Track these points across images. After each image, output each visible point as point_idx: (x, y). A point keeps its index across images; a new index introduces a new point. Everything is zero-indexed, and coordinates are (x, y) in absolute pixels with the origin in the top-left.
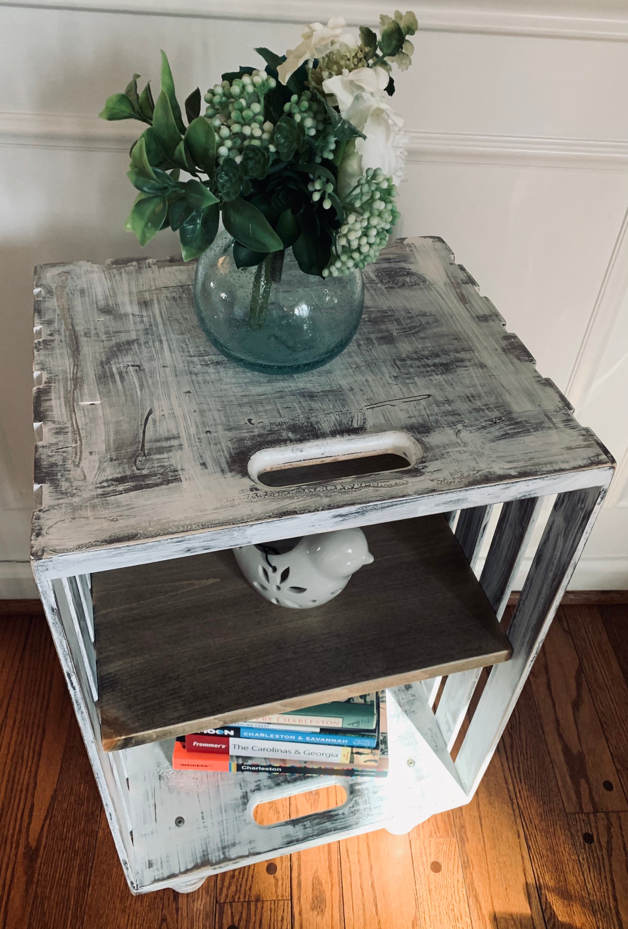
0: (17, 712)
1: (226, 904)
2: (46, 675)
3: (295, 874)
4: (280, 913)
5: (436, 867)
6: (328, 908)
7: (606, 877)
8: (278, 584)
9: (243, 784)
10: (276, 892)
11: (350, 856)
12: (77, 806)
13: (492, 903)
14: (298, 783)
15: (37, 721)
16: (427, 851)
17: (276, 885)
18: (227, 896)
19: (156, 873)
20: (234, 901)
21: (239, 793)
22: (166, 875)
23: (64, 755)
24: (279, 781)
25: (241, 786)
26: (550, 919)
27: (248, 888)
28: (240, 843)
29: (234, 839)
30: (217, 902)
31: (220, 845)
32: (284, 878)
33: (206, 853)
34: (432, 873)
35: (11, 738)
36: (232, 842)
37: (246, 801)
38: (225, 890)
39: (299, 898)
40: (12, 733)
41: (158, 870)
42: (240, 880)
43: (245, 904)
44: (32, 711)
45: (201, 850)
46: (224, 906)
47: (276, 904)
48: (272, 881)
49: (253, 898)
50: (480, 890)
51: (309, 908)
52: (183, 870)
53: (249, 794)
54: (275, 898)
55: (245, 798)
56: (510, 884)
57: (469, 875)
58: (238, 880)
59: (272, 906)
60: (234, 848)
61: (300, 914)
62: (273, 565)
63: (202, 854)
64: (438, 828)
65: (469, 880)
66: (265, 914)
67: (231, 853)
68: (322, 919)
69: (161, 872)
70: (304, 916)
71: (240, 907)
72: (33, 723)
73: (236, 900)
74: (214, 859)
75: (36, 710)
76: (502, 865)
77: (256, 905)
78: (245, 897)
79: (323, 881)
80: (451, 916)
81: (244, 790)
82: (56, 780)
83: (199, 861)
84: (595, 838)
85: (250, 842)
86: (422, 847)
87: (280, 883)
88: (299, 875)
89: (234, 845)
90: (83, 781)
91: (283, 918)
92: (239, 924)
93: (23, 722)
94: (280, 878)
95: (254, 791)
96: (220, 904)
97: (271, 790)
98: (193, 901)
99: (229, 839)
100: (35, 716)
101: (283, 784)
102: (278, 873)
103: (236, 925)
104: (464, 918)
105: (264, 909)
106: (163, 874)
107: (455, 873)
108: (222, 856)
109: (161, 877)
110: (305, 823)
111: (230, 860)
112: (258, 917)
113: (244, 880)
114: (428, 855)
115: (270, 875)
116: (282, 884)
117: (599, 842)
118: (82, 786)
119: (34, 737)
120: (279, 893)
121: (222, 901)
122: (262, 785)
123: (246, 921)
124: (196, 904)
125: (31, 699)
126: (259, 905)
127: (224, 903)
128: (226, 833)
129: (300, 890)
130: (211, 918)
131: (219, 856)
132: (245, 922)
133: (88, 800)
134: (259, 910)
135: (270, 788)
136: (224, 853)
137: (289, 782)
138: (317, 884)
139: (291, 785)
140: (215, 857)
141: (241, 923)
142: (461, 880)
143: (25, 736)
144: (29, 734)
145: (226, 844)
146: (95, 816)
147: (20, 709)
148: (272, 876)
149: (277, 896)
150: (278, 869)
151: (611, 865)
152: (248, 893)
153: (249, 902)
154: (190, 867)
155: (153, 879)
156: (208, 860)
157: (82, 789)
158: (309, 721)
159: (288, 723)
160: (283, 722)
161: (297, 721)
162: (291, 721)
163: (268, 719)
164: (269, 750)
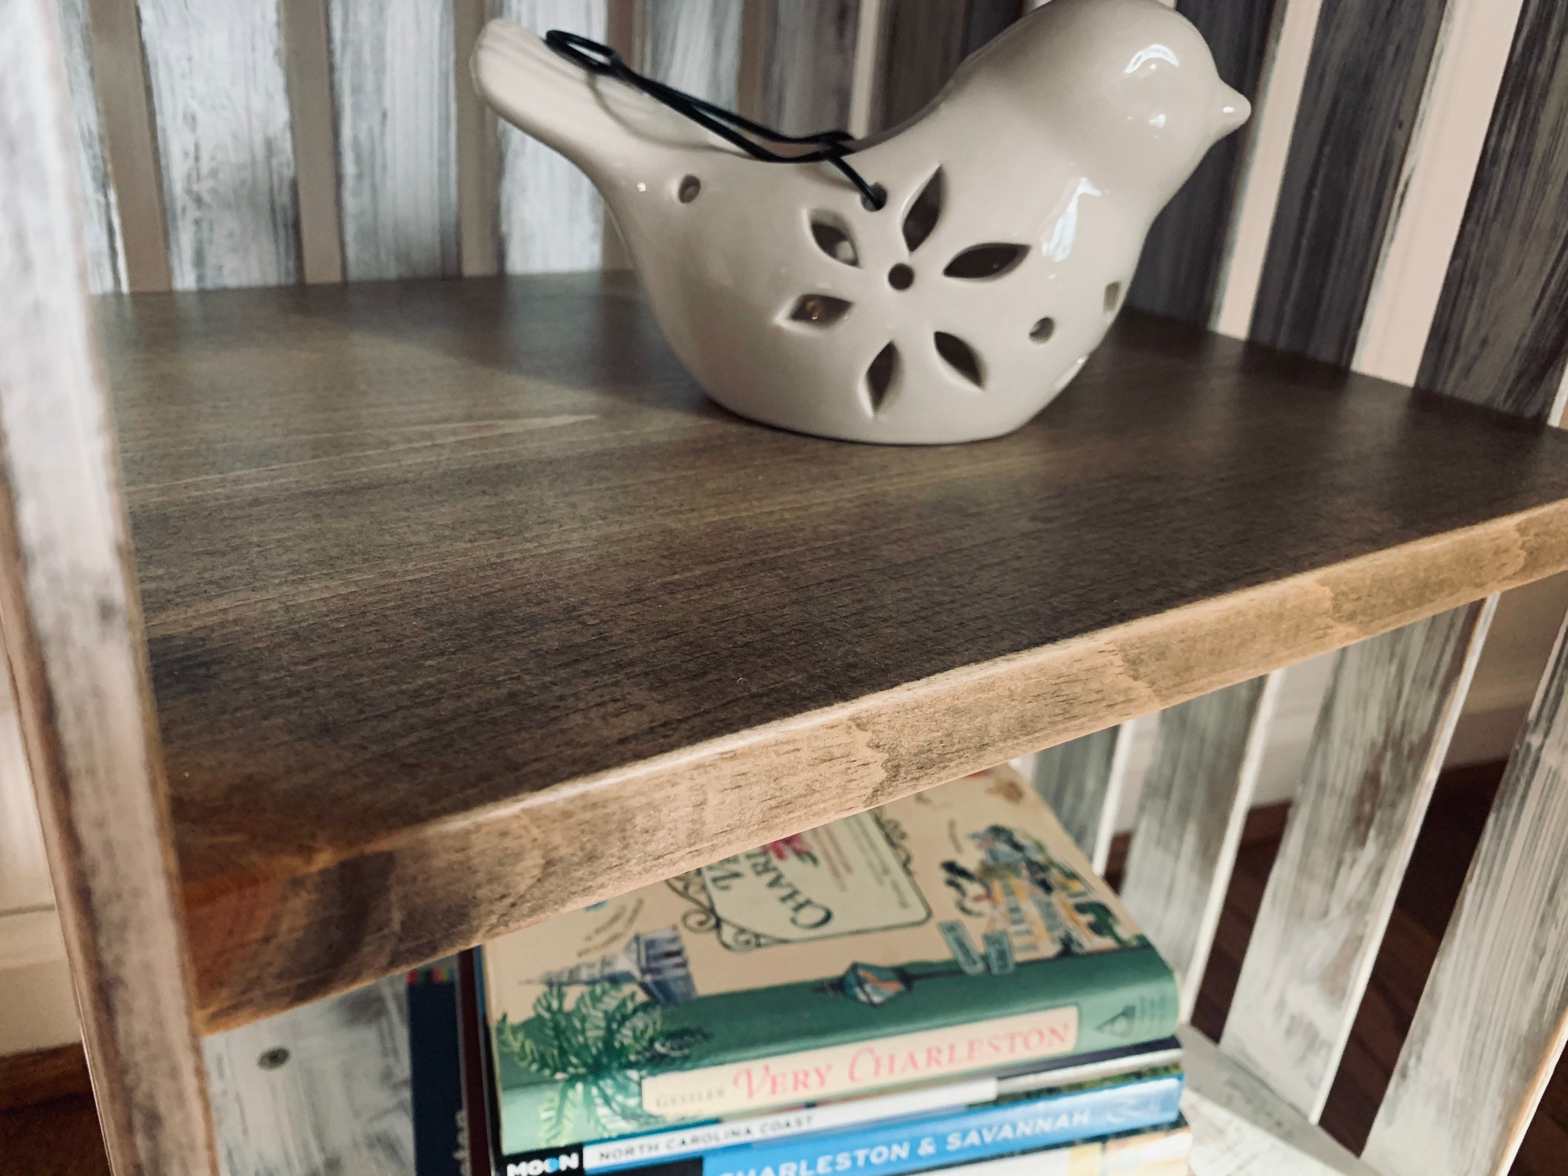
8: (903, 255)
62: (870, 181)
158: (962, 1050)
159: (885, 1079)
160: (867, 1079)
161: (921, 1058)
162: (898, 1064)
163: (813, 1079)
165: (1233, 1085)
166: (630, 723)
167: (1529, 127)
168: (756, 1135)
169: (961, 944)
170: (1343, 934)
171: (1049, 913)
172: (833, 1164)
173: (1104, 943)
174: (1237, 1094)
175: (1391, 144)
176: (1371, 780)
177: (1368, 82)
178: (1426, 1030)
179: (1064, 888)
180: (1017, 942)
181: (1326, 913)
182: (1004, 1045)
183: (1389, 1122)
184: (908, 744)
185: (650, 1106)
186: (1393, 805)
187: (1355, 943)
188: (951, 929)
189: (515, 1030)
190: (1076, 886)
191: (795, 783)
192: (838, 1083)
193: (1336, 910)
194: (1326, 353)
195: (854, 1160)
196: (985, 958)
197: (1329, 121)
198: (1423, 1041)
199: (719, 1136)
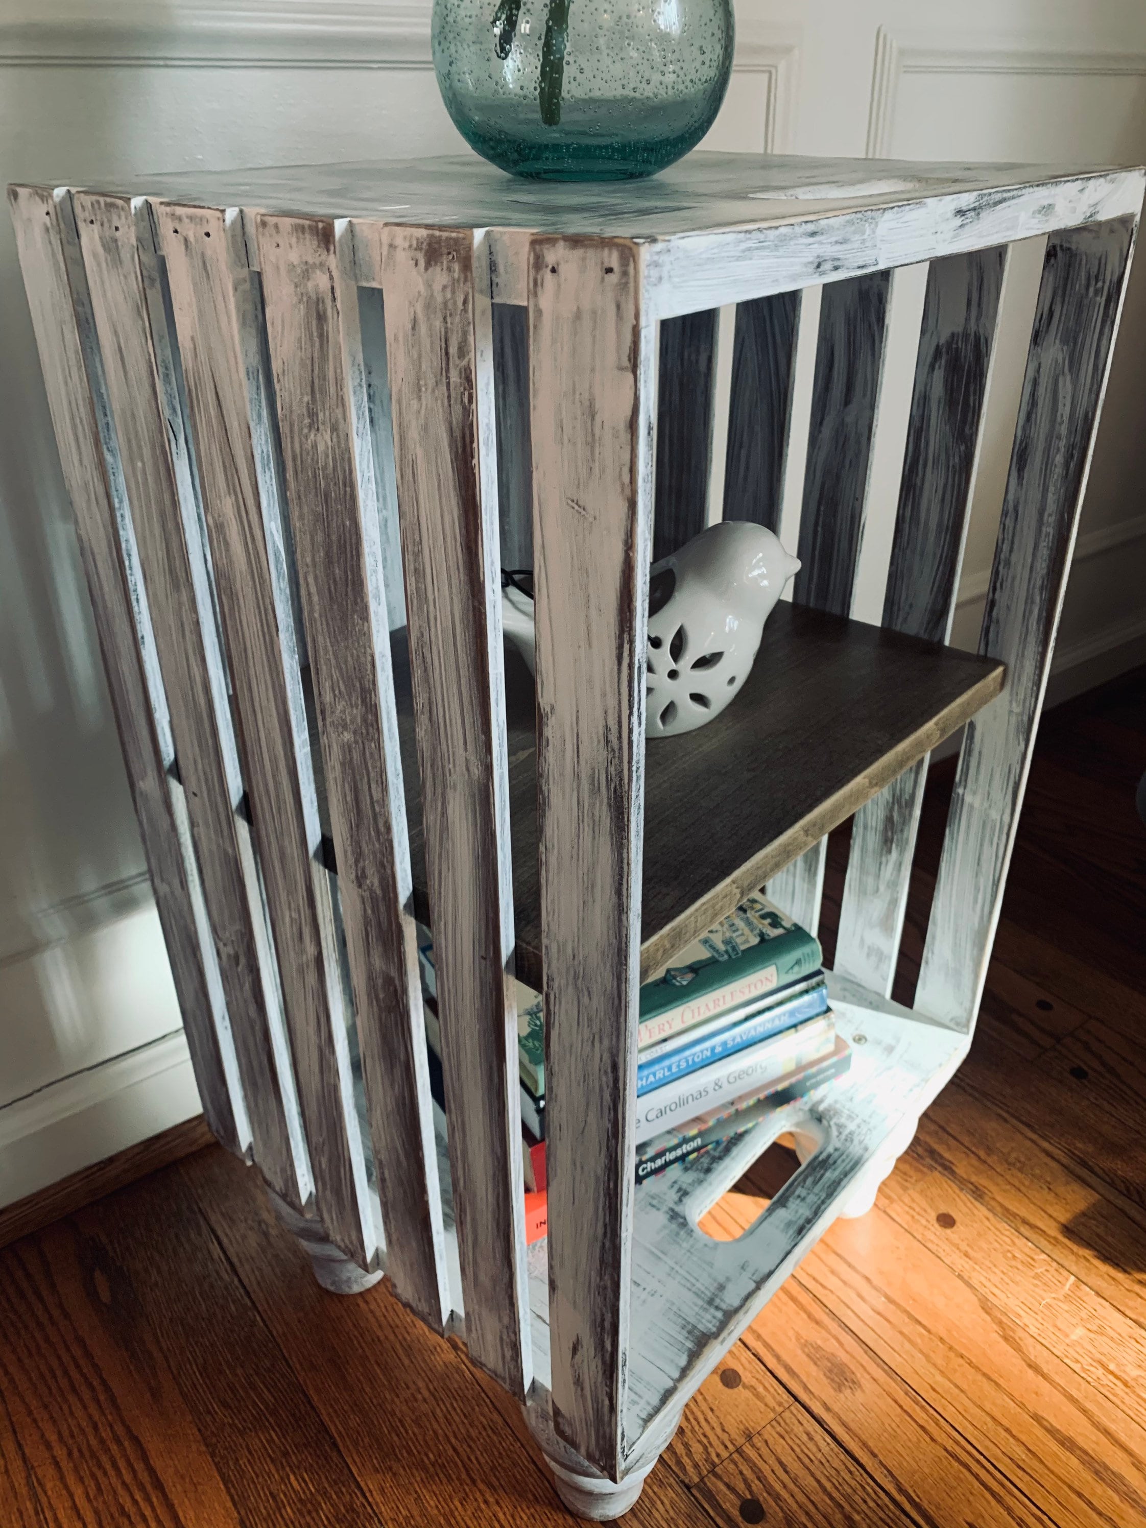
0: (49, 1446)
1: (706, 1480)
2: (68, 1349)
3: (771, 1362)
4: (798, 1430)
5: (946, 1221)
6: (860, 1374)
7: (1137, 1103)
8: (673, 666)
9: (655, 1202)
10: (766, 1405)
12: (308, 1518)
13: (1051, 1216)
14: (735, 1151)
15: (105, 1434)
16: (918, 1209)
17: (758, 1396)
18: (696, 1466)
19: (636, 1409)
20: (714, 1465)
21: (661, 1218)
22: (655, 1400)
23: (213, 1455)
24: (705, 1166)
25: (653, 1206)
26: (1128, 1190)
27: (718, 1430)
28: (728, 1279)
29: (715, 1280)
30: (688, 1488)
31: (700, 1302)
32: (760, 1377)
33: (690, 1327)
34: (948, 1231)
35: (71, 1496)
36: (716, 1285)
37: (681, 1220)
38: (686, 1460)
39: (806, 1388)
40: (67, 1487)
41: (634, 1403)
42: (697, 1428)
43: (736, 1456)
44: (83, 1424)
45: (678, 1329)
46: (705, 1484)
47: (782, 1423)
48: (747, 1394)
49: (740, 1441)
50: (1023, 1212)
51: (832, 1392)
52: (676, 1375)
53: (677, 1209)
54: (772, 1415)
55: (677, 1218)
56: (1048, 1179)
57: (993, 1203)
58: (693, 1430)
59: (779, 1429)
60: (726, 1292)
61: (828, 1409)
63: (685, 1333)
64: (905, 1174)
65: (998, 1209)
66: (779, 1450)
67: (728, 1301)
68: (863, 1391)
69: (642, 1403)
70: (836, 1408)
71: (731, 1467)
72: (102, 1441)
73: (716, 1460)
74: (710, 1326)
75: (90, 1417)
76: (1018, 1165)
77: (753, 1446)
78: (726, 1447)
79: (819, 1342)
80: (1020, 1266)
81: (665, 1208)
82: (229, 1504)
83: (689, 1344)
84: (1085, 1068)
85: (743, 1268)
86: (907, 1209)
87: (761, 1389)
88: (778, 1358)
89: (721, 1288)
90: (288, 1469)
91: (808, 1434)
92: (751, 1492)
93: (76, 1454)
94: (754, 1382)
95: (680, 1200)
96: (697, 1486)
97: (705, 1184)
98: (650, 1514)
99: (706, 1284)
100: (95, 1427)
101: (714, 1165)
102: (746, 1377)
103: (749, 1497)
104: (1036, 1257)
105: (771, 1442)
106: (648, 1403)
107: (976, 1212)
108: (719, 1315)
109: (649, 1409)
110: (797, 1193)
111: (737, 1310)
112: (772, 1461)
113: (703, 1423)
114: (922, 1213)
115: (736, 1390)
116: (765, 1388)
117: (1095, 1071)
118: (292, 1477)
119: (122, 1464)
120: (772, 1403)
121: (696, 1480)
122: (684, 1186)
123: (759, 1478)
124: (657, 1515)
125: (65, 1407)
126: (756, 1440)
127: (702, 1480)
128: (694, 1281)
129: (798, 1377)
130: (699, 1516)
131: (714, 1317)
132: (757, 1482)
133: (325, 1494)
134: (764, 1451)
135: (701, 1182)
136: (717, 1308)
137: (720, 1158)
138: (815, 1354)
139: (727, 1161)
140: (710, 1322)
141: (754, 1488)
142: (990, 1215)
143: (99, 1474)
144: (108, 1467)
145: (709, 1294)
146: (360, 1510)
147: (53, 1438)
148: (740, 1387)
149: (773, 1410)
150: (741, 1371)
151: (1130, 1087)
152: (725, 1437)
153: (739, 1451)
154: (683, 1361)
155: (641, 1422)
156: (704, 1334)
157: (295, 1484)
158: (728, 998)
159: (698, 1019)
160: (690, 1022)
161: (711, 1005)
162: (702, 1011)
163: (667, 1026)
164: (673, 1107)
165: (845, 989)
167: (916, 507)
168: (643, 1060)
169: (712, 947)
170: (888, 898)
171: (748, 923)
172: (678, 1066)
173: (780, 931)
174: (847, 994)
175: (853, 509)
176: (889, 820)
177: (838, 477)
178: (934, 938)
179: (752, 908)
180: (739, 940)
181: (877, 891)
182: (747, 991)
183: (924, 989)
186: (902, 831)
187: (894, 902)
188: (705, 942)
189: (526, 1038)
190: (758, 906)
191: (718, 907)
192: (678, 1026)
193: (882, 888)
194: (836, 610)
195: (687, 1062)
196: (727, 952)
197: (821, 494)
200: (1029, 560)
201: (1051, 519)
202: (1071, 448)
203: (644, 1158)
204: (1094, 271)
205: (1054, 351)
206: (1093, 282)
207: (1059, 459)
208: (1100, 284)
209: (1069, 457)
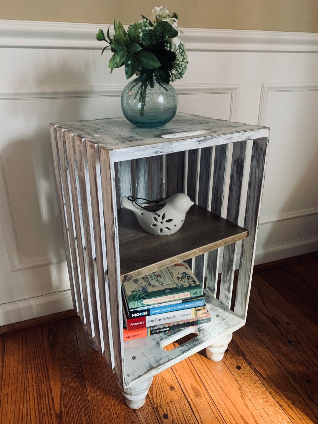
0: (31, 365)
1: (158, 407)
2: (41, 348)
3: (183, 387)
4: (183, 403)
5: (239, 368)
6: (203, 395)
7: (303, 352)
8: (162, 221)
9: (155, 339)
10: (178, 396)
11: (203, 374)
12: (74, 392)
13: (266, 373)
14: (177, 333)
15: (42, 366)
17: (177, 394)
18: (157, 404)
20: (161, 405)
21: (155, 343)
23: (60, 375)
24: (169, 335)
25: (154, 340)
26: (290, 372)
27: (165, 398)
28: (163, 358)
29: (160, 357)
30: (154, 408)
31: (155, 361)
32: (179, 390)
33: (150, 365)
34: (238, 370)
35: (32, 375)
36: (160, 358)
37: (159, 344)
38: (155, 402)
39: (189, 395)
40: (32, 373)
42: (160, 396)
43: (167, 405)
44: (39, 363)
45: (148, 365)
46: (158, 408)
47: (180, 401)
48: (175, 392)
49: (169, 402)
50: (259, 370)
51: (194, 397)
52: (143, 373)
53: (159, 342)
54: (178, 398)
55: (158, 344)
56: (270, 365)
57: (252, 366)
58: (159, 397)
59: (179, 402)
60: (161, 360)
61: (192, 400)
62: (158, 214)
63: (149, 366)
64: (233, 355)
65: (253, 368)
66: (177, 406)
67: (161, 362)
68: (202, 399)
70: (194, 401)
71: (165, 406)
72: (41, 367)
73: (162, 404)
74: (155, 366)
75: (40, 362)
76: (263, 359)
77: (171, 403)
78: (165, 402)
79: (196, 386)
80: (253, 382)
81: (156, 341)
82: (60, 385)
83: (149, 368)
84: (292, 341)
85: (167, 357)
86: (230, 363)
87: (178, 392)
88: (185, 387)
89: (161, 359)
90: (74, 381)
91: (185, 404)
92: (167, 413)
93: (36, 368)
94: (177, 391)
95: (160, 340)
96: (156, 408)
97: (167, 338)
98: (143, 411)
99: (158, 358)
100: (41, 364)
101: (171, 335)
102: (176, 389)
103: (166, 413)
104: (258, 381)
105: (176, 404)
106: (135, 377)
107: (247, 367)
108: (158, 364)
110: (187, 345)
111: (162, 364)
112: (174, 408)
113: (162, 396)
114: (233, 364)
115: (172, 391)
116: (179, 392)
117: (295, 342)
118: (74, 383)
119: (43, 372)
120: (179, 396)
121: (156, 407)
122: (163, 338)
123: (170, 410)
124: (145, 411)
125: (36, 359)
126: (173, 403)
127: (157, 407)
128: (156, 356)
129: (188, 392)
130: (154, 414)
131: (156, 364)
132: (169, 411)
133: (79, 388)
134: (174, 405)
135: (166, 338)
136: (158, 363)
137: (173, 334)
138: (194, 388)
139: (175, 335)
140: (155, 365)
141: (168, 412)
142: (250, 369)
143: (38, 372)
144: (41, 371)
145: (157, 360)
146: (85, 393)
147: (32, 364)
148: (174, 391)
149: (179, 397)
150: (175, 388)
151: (302, 348)
152: (166, 400)
153: (168, 404)
154: (146, 371)
156: (153, 367)
157: (74, 385)
158: (177, 297)
159: (169, 300)
160: (167, 300)
161: (173, 298)
162: (170, 298)
163: (161, 300)
164: (163, 319)
165: (220, 305)
166: (140, 266)
168: (155, 307)
169: (178, 286)
170: (229, 284)
171: (188, 282)
172: (164, 310)
173: (195, 285)
174: (220, 306)
175: (221, 193)
176: (229, 264)
177: (218, 185)
178: (237, 295)
179: (191, 279)
180: (184, 285)
181: (227, 281)
182: (182, 296)
183: (236, 307)
184: (160, 266)
185: (144, 303)
186: (231, 267)
187: (230, 285)
188: (177, 284)
189: (129, 296)
190: (193, 279)
192: (164, 301)
193: (228, 281)
194: (218, 214)
195: (166, 309)
196: (180, 287)
197: (215, 189)
198: (237, 296)
199: (151, 307)
200: (252, 209)
201: (256, 200)
202: (259, 184)
203: (154, 329)
204: (261, 148)
205: (255, 164)
206: (261, 150)
207: (257, 187)
208: (262, 151)
209: (258, 186)
